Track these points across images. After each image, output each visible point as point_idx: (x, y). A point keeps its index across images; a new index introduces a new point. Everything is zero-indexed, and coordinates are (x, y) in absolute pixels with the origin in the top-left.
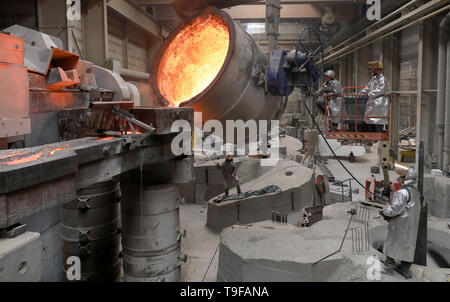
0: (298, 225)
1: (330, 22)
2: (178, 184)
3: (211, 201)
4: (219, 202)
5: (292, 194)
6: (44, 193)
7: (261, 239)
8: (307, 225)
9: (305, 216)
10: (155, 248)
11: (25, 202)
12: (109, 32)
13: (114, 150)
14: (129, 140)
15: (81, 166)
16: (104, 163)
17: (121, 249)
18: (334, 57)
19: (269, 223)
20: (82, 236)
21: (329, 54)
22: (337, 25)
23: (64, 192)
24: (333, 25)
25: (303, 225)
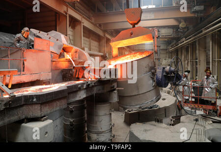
0: (168, 124)
1: (184, 26)
2: (111, 103)
3: (126, 111)
4: (130, 111)
5: (165, 109)
6: (55, 104)
7: (150, 130)
8: (173, 125)
9: (172, 120)
10: (101, 130)
11: (47, 107)
12: (84, 36)
13: (83, 86)
14: (89, 83)
15: (69, 93)
16: (79, 92)
17: (86, 129)
18: (186, 43)
19: (154, 122)
20: (71, 122)
21: (183, 42)
22: (187, 28)
23: (62, 104)
24: (185, 28)
25: (170, 125)
